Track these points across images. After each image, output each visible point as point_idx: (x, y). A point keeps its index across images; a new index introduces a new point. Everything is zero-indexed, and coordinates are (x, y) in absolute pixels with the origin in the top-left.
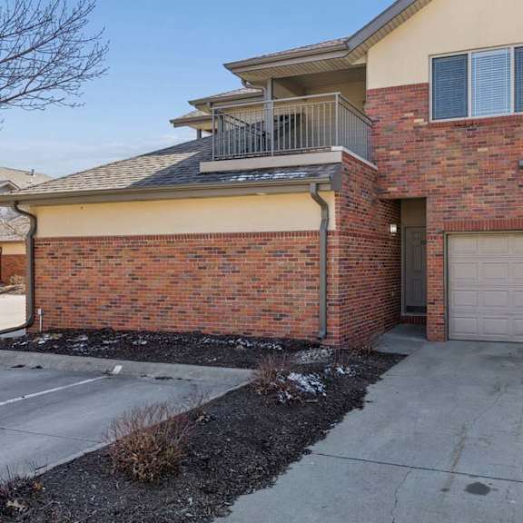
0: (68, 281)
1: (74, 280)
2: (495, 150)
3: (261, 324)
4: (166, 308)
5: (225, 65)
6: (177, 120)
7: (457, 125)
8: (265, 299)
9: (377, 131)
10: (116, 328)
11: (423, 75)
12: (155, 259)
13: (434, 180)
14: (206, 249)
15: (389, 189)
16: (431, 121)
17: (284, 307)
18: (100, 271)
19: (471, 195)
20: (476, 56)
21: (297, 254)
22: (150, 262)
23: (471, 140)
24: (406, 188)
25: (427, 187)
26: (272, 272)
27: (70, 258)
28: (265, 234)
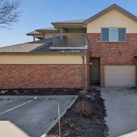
0: (7, 76)
1: (9, 76)
2: (115, 48)
3: (67, 85)
4: (40, 82)
5: (51, 23)
6: (28, 34)
7: (107, 43)
8: (68, 79)
9: (90, 42)
10: (24, 88)
11: (99, 31)
12: (36, 70)
13: (102, 54)
14: (52, 68)
15: (92, 55)
16: (101, 41)
17: (73, 81)
18: (18, 73)
19: (110, 57)
20: (111, 29)
21: (76, 69)
22: (35, 71)
23: (110, 46)
24: (96, 55)
25: (101, 55)
26: (70, 73)
27: (7, 70)
28: (68, 64)
